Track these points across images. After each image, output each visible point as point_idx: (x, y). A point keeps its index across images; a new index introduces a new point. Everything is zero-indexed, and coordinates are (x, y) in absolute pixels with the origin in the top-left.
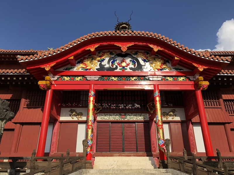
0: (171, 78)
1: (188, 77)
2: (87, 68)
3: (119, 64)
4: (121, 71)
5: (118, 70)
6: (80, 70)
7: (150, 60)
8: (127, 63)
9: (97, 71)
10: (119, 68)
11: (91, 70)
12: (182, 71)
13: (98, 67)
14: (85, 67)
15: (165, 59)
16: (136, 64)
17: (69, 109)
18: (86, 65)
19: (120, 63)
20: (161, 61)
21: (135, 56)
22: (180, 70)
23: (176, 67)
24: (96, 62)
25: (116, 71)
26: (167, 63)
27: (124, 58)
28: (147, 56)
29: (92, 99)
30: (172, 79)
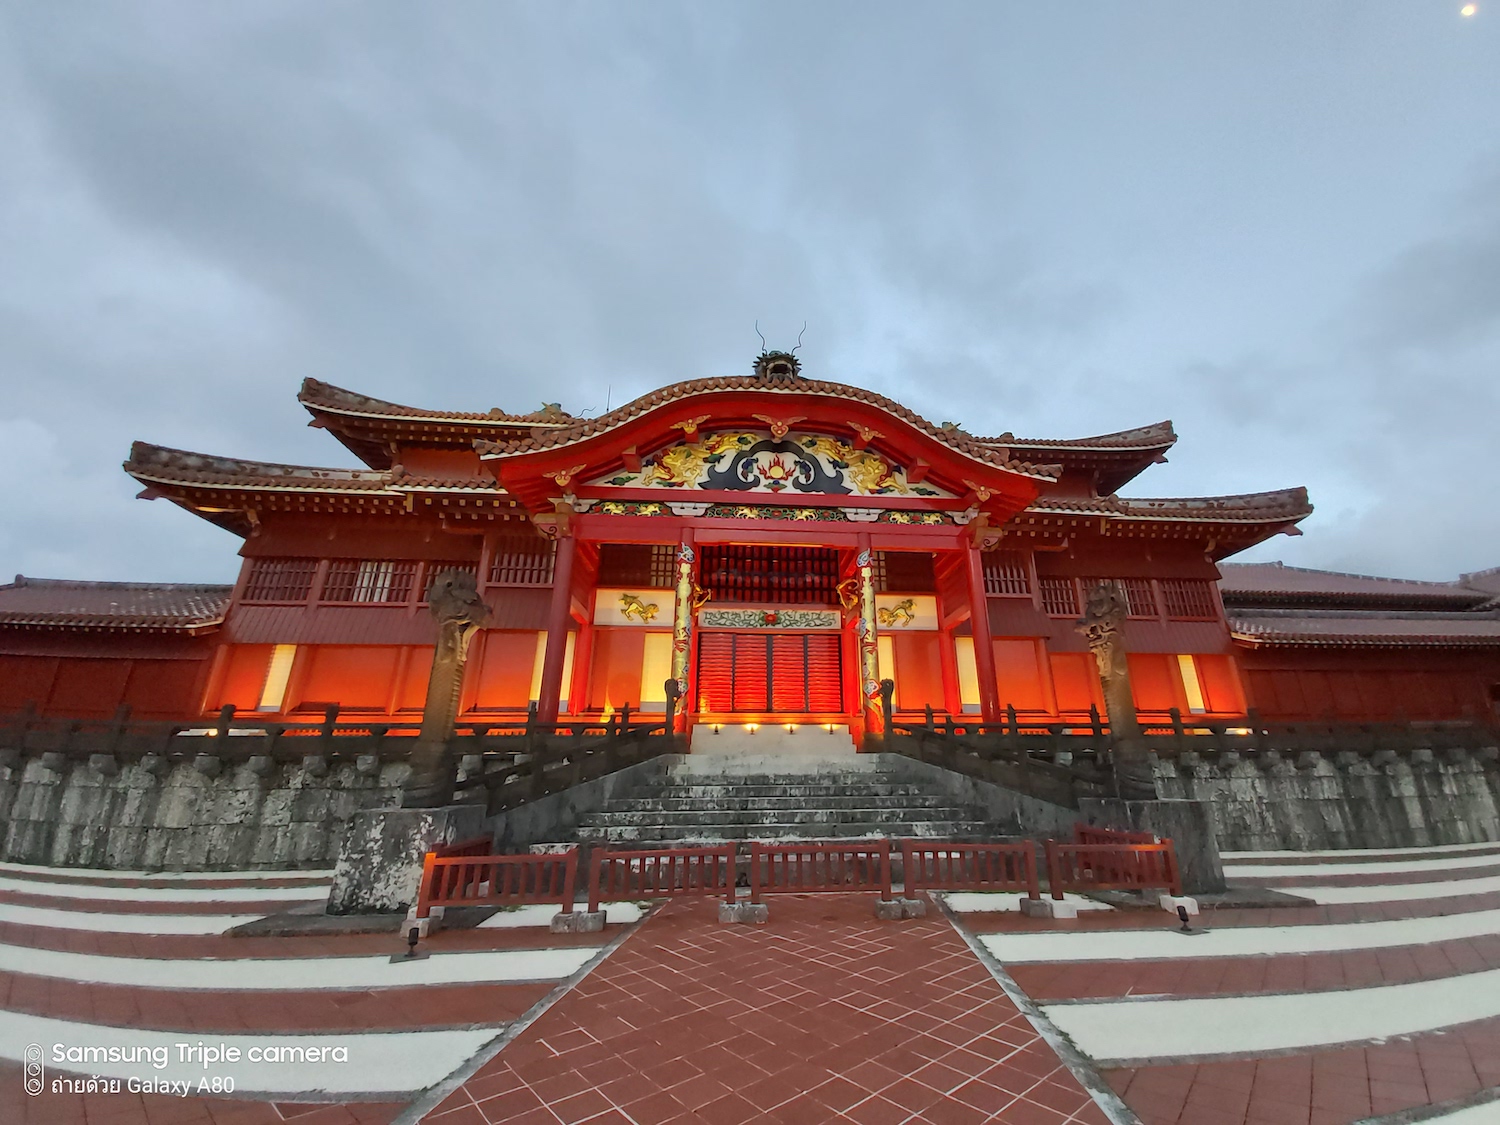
0: (905, 516)
1: (949, 513)
2: (673, 480)
3: (763, 471)
4: (770, 491)
5: (761, 489)
6: (654, 485)
7: (850, 463)
8: (787, 470)
9: (701, 489)
10: (764, 481)
11: (685, 487)
12: (934, 496)
13: (705, 478)
14: (667, 477)
15: (890, 461)
16: (812, 473)
18: (668, 470)
19: (767, 469)
20: (881, 467)
21: (808, 451)
22: (930, 493)
23: (921, 486)
24: (701, 462)
25: (753, 490)
26: (897, 474)
27: (779, 455)
28: (844, 450)
29: (685, 569)
30: (908, 518)
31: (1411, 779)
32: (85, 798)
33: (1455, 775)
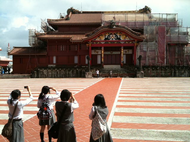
1: (133, 42)
3: (111, 37)
5: (111, 40)
6: (99, 40)
7: (121, 36)
8: (114, 37)
10: (111, 39)
16: (117, 37)
17: (94, 50)
18: (100, 38)
20: (125, 36)
21: (116, 34)
22: (131, 39)
25: (110, 40)
26: (127, 37)
27: (113, 35)
29: (103, 50)
30: (128, 42)
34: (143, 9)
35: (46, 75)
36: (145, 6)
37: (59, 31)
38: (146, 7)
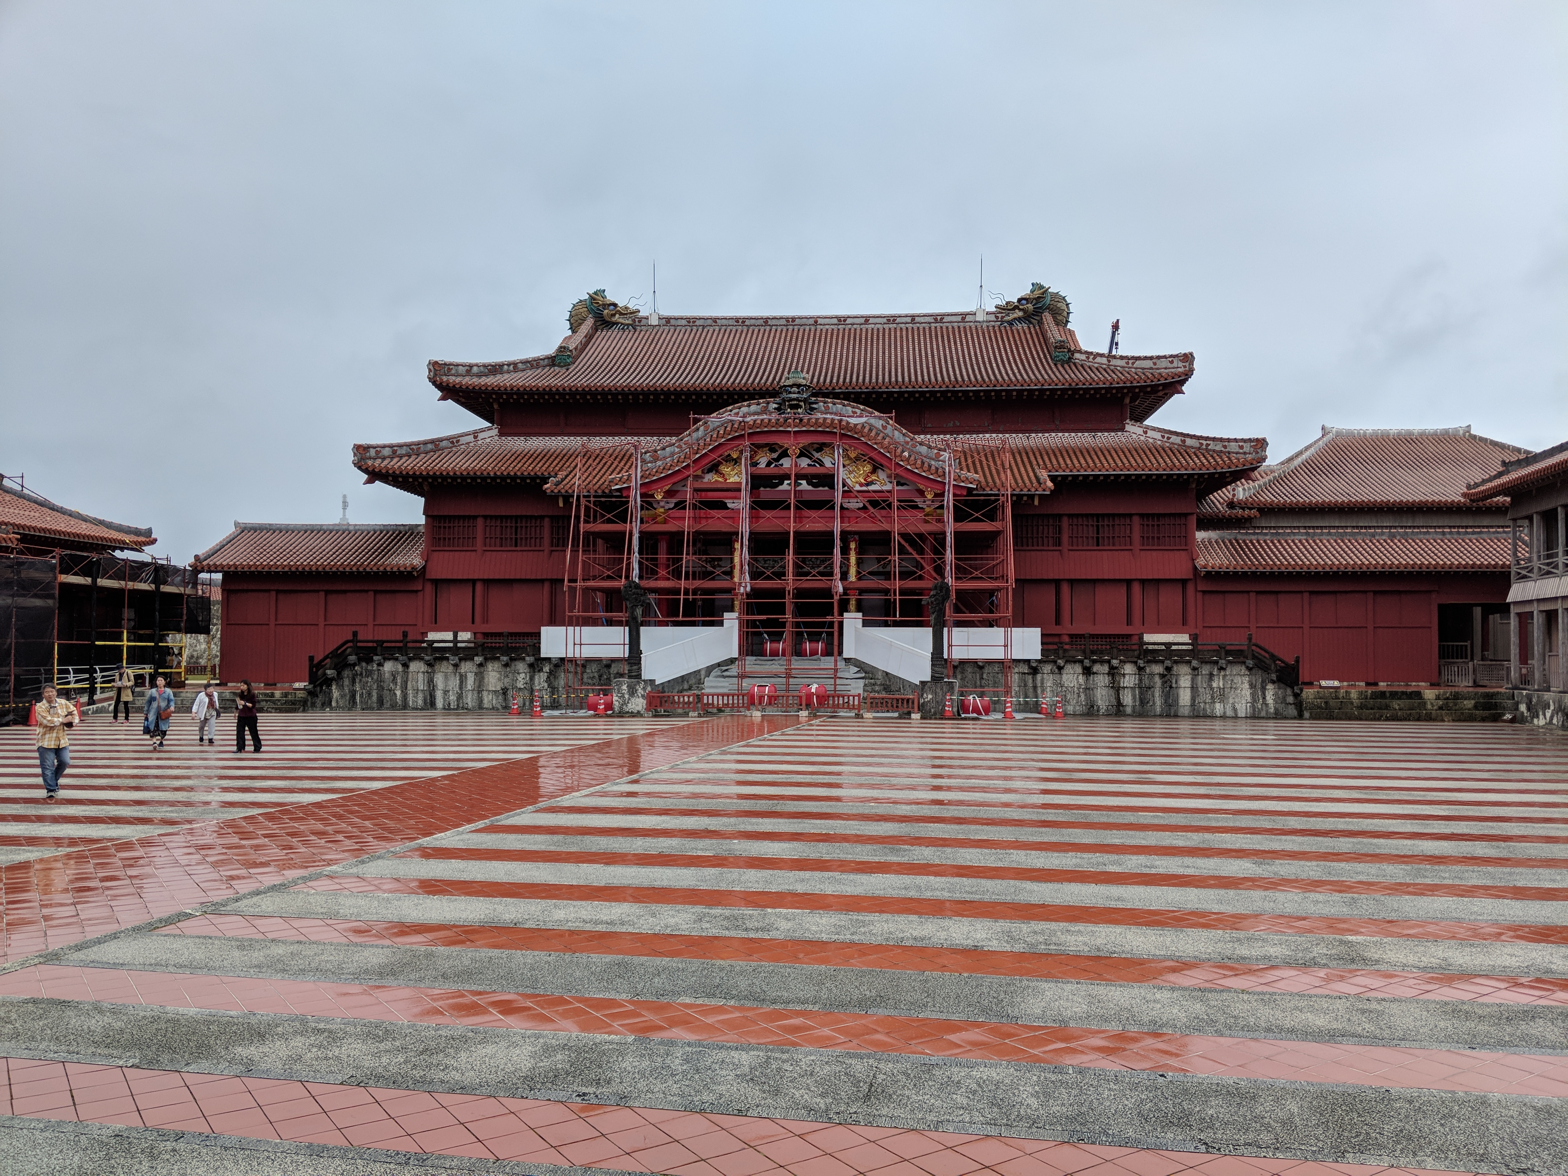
5: (785, 487)
7: (847, 463)
12: (905, 487)
14: (722, 480)
18: (723, 475)
20: (868, 466)
21: (817, 455)
22: (903, 484)
25: (781, 488)
26: (880, 471)
31: (1189, 677)
32: (446, 678)
33: (1225, 676)
34: (1019, 300)
35: (398, 693)
36: (1033, 284)
37: (501, 434)
38: (1037, 286)
